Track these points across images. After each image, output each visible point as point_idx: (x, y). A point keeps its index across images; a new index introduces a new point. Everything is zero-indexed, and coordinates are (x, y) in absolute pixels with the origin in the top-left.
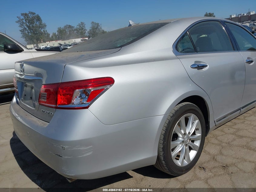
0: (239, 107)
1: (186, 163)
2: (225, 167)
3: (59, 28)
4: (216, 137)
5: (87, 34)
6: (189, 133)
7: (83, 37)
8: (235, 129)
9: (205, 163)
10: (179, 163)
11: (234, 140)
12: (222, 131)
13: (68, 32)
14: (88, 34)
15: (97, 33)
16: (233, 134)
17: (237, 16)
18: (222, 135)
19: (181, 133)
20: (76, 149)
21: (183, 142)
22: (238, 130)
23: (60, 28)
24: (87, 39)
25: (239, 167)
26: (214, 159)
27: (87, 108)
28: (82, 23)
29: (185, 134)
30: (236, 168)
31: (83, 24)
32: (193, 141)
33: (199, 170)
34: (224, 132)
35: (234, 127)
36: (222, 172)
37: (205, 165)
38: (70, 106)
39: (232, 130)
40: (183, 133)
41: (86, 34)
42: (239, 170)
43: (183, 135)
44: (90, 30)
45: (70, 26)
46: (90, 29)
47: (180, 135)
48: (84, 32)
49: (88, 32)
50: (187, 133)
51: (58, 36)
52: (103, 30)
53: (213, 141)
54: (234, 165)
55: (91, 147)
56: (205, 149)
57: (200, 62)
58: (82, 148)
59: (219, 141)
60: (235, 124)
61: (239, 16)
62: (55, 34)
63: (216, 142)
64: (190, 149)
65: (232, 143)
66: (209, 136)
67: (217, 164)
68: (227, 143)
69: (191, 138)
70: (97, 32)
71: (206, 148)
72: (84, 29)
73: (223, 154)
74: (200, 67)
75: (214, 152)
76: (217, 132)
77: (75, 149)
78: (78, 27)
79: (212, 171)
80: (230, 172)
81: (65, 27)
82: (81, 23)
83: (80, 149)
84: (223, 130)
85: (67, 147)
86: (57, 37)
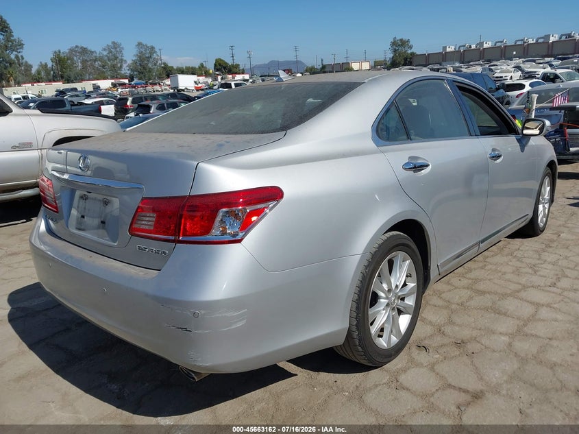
0: (478, 240)
1: (394, 340)
2: (459, 344)
3: (55, 52)
4: (439, 294)
5: (126, 70)
6: (397, 286)
7: (117, 78)
8: (470, 279)
9: (425, 338)
10: (383, 343)
11: (471, 298)
12: (448, 283)
13: (80, 64)
14: (129, 72)
15: (150, 68)
16: (468, 288)
17: (457, 49)
18: (450, 291)
19: (383, 291)
20: (220, 315)
21: (388, 305)
22: (476, 280)
23: (60, 52)
24: (126, 81)
25: (483, 343)
26: (440, 331)
27: (239, 241)
28: (116, 45)
29: (390, 290)
30: (478, 345)
31: (119, 47)
32: (403, 299)
33: (418, 351)
34: (451, 284)
35: (468, 276)
36: (455, 351)
37: (426, 342)
38: (208, 237)
39: (465, 282)
40: (387, 289)
41: (123, 69)
42: (483, 347)
43: (387, 294)
44: (135, 62)
45: (84, 51)
46: (135, 58)
47: (382, 294)
48: (119, 65)
49: (129, 66)
50: (393, 287)
51: (54, 73)
52: (164, 64)
53: (435, 300)
54: (475, 339)
55: (244, 311)
56: (423, 315)
57: (417, 158)
58: (229, 314)
59: (444, 300)
60: (470, 270)
61: (462, 49)
62: (46, 65)
63: (440, 303)
64: (400, 312)
65: (468, 304)
66: (427, 292)
67: (446, 340)
68: (459, 305)
69: (399, 294)
70: (150, 65)
71: (425, 313)
72: (120, 58)
73: (455, 323)
74: (419, 168)
75: (439, 321)
76: (440, 286)
77: (217, 315)
78: (105, 53)
79: (439, 351)
80: (470, 352)
81: (71, 50)
82: (113, 43)
83: (226, 314)
84: (450, 282)
85: (203, 312)
86: (52, 73)
